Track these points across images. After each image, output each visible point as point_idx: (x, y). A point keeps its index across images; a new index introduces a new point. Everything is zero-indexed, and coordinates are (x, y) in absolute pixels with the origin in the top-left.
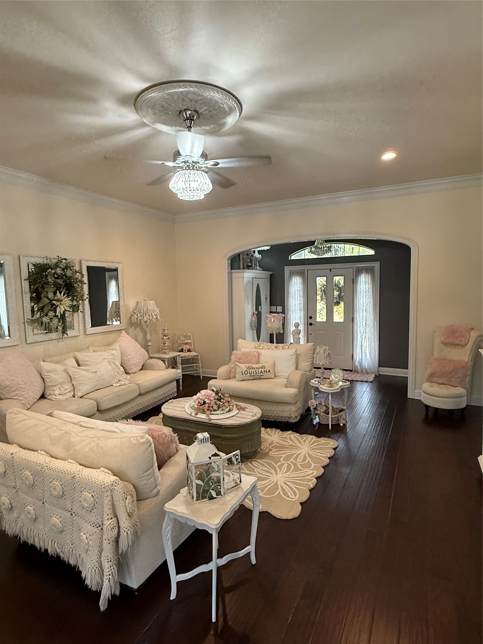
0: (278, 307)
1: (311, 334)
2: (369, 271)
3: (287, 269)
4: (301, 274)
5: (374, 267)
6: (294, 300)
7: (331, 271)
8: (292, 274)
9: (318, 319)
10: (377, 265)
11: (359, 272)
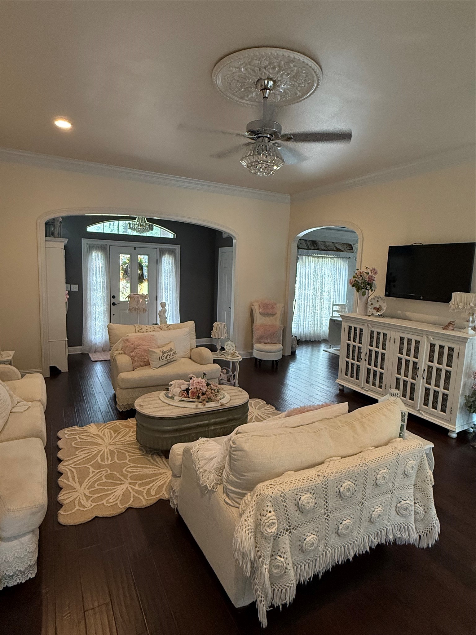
0: (72, 285)
1: (114, 315)
2: (172, 252)
3: (85, 242)
4: (103, 249)
5: (175, 249)
6: (95, 278)
7: (135, 249)
8: (91, 248)
9: (121, 299)
10: (178, 248)
11: (162, 252)
